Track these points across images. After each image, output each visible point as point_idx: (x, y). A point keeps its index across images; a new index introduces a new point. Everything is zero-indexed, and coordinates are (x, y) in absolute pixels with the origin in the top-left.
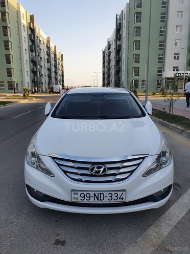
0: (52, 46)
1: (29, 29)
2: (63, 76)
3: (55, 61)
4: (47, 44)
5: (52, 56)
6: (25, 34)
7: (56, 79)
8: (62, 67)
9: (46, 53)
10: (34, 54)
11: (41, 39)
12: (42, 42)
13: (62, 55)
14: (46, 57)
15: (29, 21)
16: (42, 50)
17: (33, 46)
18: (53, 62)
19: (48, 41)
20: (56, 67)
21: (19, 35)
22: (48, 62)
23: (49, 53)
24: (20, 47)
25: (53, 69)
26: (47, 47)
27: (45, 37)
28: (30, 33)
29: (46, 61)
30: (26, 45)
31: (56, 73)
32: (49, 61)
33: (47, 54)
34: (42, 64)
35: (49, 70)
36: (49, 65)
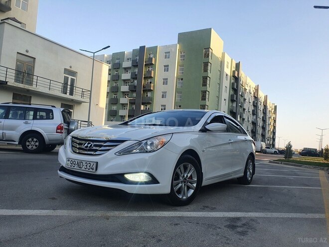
0: (261, 95)
1: (232, 78)
2: (274, 133)
3: (265, 113)
4: (254, 93)
5: (261, 107)
6: (226, 83)
7: (263, 136)
8: (275, 121)
9: (252, 104)
10: (234, 105)
11: (246, 88)
12: (248, 91)
13: (276, 107)
14: (252, 108)
15: (234, 69)
16: (247, 101)
17: (235, 96)
18: (261, 115)
19: (257, 90)
20: (264, 121)
21: (219, 84)
22: (253, 114)
23: (257, 103)
24: (218, 97)
25: (260, 123)
26: (255, 97)
27: (253, 85)
28: (233, 81)
29: (251, 113)
30: (226, 95)
31: (264, 128)
32: (255, 113)
33: (254, 105)
34: (245, 116)
35: (254, 124)
36: (255, 117)
